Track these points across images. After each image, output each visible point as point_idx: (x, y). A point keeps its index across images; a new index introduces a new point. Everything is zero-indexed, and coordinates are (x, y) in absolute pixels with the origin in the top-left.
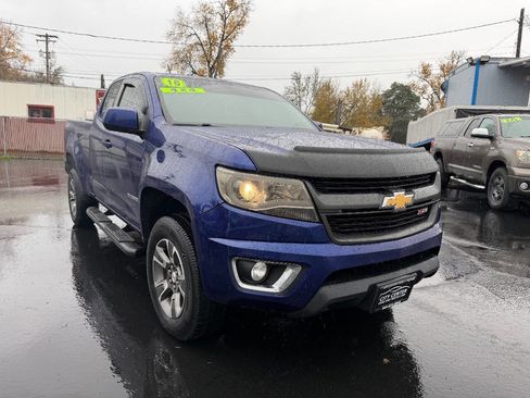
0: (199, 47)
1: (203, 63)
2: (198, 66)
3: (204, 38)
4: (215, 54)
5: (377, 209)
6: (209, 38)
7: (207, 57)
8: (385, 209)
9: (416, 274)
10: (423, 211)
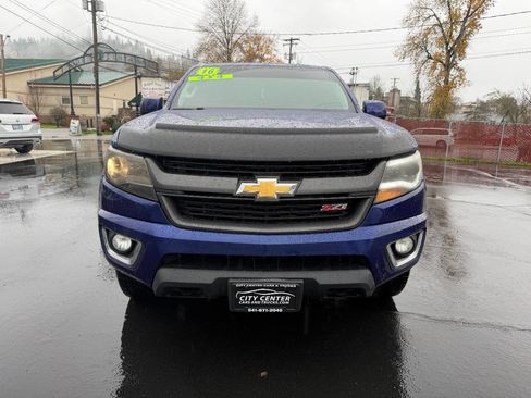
0: (438, 29)
1: (440, 46)
2: (434, 49)
3: (444, 17)
4: (456, 35)
5: (231, 195)
6: (451, 18)
7: (445, 39)
8: (239, 196)
9: (302, 282)
10: (336, 207)
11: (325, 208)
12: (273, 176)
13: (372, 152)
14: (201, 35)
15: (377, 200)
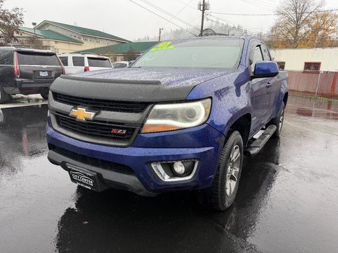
9: (95, 174)
10: (120, 131)
11: (114, 131)
12: (83, 107)
13: (141, 97)
14: (277, 17)
15: (143, 131)
